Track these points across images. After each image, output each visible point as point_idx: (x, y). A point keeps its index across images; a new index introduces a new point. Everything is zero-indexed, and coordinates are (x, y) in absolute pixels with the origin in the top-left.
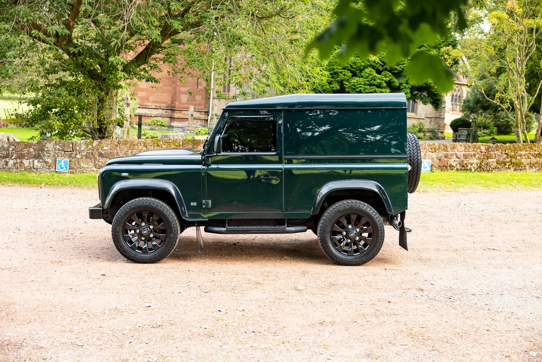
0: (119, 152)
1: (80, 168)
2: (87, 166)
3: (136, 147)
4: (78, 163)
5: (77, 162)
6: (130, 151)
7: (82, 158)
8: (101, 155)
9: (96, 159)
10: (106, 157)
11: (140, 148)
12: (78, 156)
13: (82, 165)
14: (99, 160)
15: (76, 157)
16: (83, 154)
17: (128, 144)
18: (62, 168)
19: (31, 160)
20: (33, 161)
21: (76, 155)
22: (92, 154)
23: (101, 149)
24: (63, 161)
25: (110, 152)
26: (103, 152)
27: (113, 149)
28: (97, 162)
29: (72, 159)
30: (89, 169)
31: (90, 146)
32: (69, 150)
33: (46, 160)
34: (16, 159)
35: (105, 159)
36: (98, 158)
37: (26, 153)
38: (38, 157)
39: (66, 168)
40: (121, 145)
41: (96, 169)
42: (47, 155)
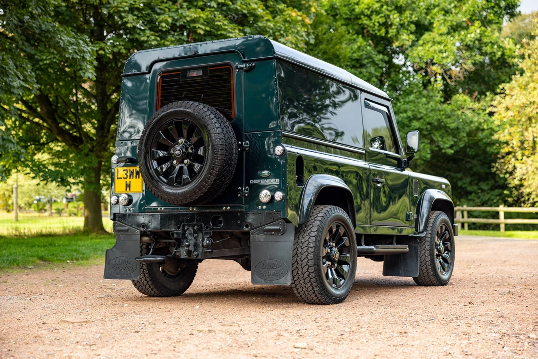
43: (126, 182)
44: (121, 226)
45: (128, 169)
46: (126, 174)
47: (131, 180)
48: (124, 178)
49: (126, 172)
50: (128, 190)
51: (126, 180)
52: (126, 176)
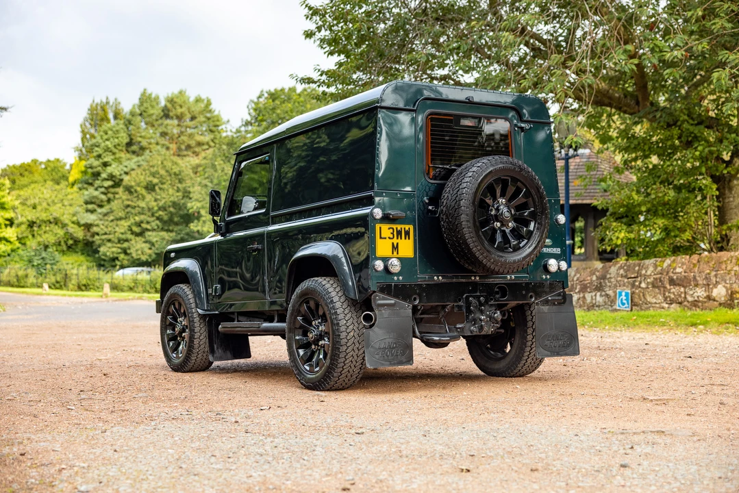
0: (697, 275)
1: (646, 304)
2: (654, 300)
3: (724, 267)
4: (643, 295)
5: (641, 294)
6: (713, 273)
7: (648, 288)
8: (672, 282)
9: (666, 287)
10: (679, 285)
11: (729, 268)
12: (643, 285)
13: (649, 299)
14: (670, 289)
15: (640, 287)
16: (649, 280)
17: (712, 260)
18: (623, 304)
19: (594, 294)
20: (595, 295)
21: (640, 283)
22: (661, 281)
23: (673, 272)
24: (623, 294)
25: (685, 276)
26: (675, 277)
27: (688, 271)
28: (667, 294)
29: (636, 289)
30: (657, 305)
31: (659, 268)
32: (633, 276)
33: (608, 292)
34: (579, 292)
35: (677, 288)
36: (668, 287)
37: (589, 283)
38: (599, 288)
39: (628, 304)
40: (701, 263)
41: (667, 306)
42: (608, 284)
43: (393, 243)
44: (384, 299)
45: (394, 226)
46: (393, 233)
47: (399, 241)
48: (389, 238)
49: (391, 230)
50: (395, 253)
51: (392, 241)
52: (391, 236)
